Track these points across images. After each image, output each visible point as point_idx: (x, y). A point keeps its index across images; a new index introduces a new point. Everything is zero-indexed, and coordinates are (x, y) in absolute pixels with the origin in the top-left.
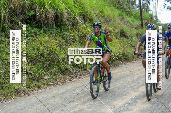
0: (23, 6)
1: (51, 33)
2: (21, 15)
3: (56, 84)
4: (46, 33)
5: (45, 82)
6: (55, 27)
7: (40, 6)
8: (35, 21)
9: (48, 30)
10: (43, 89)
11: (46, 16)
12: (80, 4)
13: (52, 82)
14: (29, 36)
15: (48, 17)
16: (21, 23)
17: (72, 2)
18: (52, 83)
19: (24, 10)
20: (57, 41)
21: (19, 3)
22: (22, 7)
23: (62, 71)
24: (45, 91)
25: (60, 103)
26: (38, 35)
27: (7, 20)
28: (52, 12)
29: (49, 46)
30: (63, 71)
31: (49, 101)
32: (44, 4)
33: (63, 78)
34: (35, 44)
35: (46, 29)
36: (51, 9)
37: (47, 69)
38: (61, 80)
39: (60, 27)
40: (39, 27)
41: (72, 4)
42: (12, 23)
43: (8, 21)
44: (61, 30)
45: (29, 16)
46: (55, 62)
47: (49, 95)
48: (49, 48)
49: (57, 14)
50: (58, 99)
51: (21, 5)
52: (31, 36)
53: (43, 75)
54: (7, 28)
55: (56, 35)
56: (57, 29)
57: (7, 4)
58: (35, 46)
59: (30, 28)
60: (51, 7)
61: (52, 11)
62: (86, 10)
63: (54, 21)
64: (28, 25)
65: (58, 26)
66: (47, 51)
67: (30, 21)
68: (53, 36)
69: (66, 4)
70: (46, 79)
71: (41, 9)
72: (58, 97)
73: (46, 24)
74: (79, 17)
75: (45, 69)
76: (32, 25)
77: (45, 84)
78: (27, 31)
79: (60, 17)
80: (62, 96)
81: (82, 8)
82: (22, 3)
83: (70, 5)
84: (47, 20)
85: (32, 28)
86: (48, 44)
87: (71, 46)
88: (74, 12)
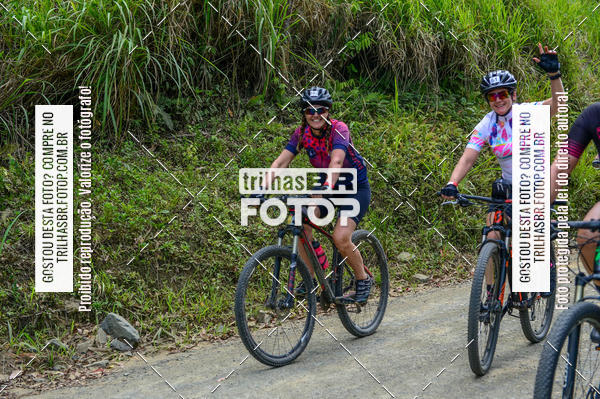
0: (337, 21)
1: (424, 109)
2: (331, 48)
3: (438, 280)
4: (407, 108)
5: (402, 270)
6: (437, 88)
7: (390, 17)
8: (372, 68)
9: (416, 99)
10: (396, 294)
11: (410, 53)
12: (526, 13)
13: (424, 273)
14: (353, 119)
15: (418, 55)
16: (328, 75)
17: (500, 6)
18: (424, 277)
19: (338, 33)
20: (445, 137)
21: (324, 9)
22: (334, 22)
23: (457, 238)
24: (402, 300)
25: (455, 344)
26: (383, 113)
27: (285, 65)
28: (432, 39)
29: (417, 151)
30: (463, 239)
31: (418, 335)
32: (405, 11)
33: (459, 260)
34: (371, 144)
35: (409, 96)
36: (426, 30)
37: (409, 229)
38: (453, 266)
39: (455, 89)
40: (384, 88)
41: (499, 13)
42: (302, 74)
43: (289, 67)
44: (458, 100)
45: (355, 51)
46: (437, 207)
47: (415, 313)
48: (417, 158)
49: (446, 46)
50: (448, 329)
51: (330, 15)
52: (358, 117)
53: (395, 246)
54: (283, 92)
55: (439, 116)
56: (443, 98)
57: (288, 13)
58: (373, 150)
59: (356, 91)
60: (427, 21)
61: (429, 36)
62: (544, 32)
63: (436, 70)
64: (352, 81)
65: (448, 86)
66: (410, 167)
67: (356, 68)
68: (429, 120)
69: (478, 11)
70: (405, 262)
71: (394, 27)
72: (445, 323)
73: (409, 78)
74: (520, 57)
75: (401, 227)
76: (363, 81)
77: (400, 276)
78: (349, 100)
79: (456, 56)
80: (459, 319)
81: (533, 26)
82: (333, 8)
83: (491, 15)
84: (414, 67)
85: (364, 93)
86: (413, 147)
87: (491, 155)
88: (503, 38)
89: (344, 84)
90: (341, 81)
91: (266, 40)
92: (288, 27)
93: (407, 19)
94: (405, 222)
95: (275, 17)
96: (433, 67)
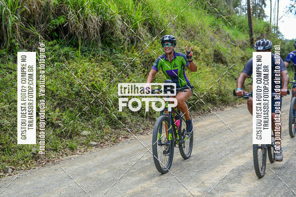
0: (46, 10)
1: (94, 55)
2: (43, 23)
3: (102, 145)
4: (85, 55)
5: (84, 140)
6: (100, 44)
7: (74, 8)
8: (65, 34)
9: (89, 50)
10: (80, 153)
11: (85, 26)
12: (144, 5)
13: (95, 141)
14: (56, 61)
15: (89, 27)
16: (42, 37)
17: (131, 2)
18: (95, 143)
19: (47, 16)
20: (105, 70)
21: (38, 3)
22: (44, 10)
23: (112, 122)
24: (83, 156)
25: (109, 178)
26: (72, 58)
27: (18, 33)
28: (97, 19)
29: (90, 77)
30: (115, 122)
31: (90, 174)
32: (82, 5)
33: (113, 133)
34: (66, 74)
35: (86, 48)
36: (93, 14)
37: (87, 118)
38: (110, 137)
39: (109, 45)
40: (72, 45)
41: (131, 6)
42: (27, 37)
43: (20, 33)
44: (111, 50)
45: (56, 25)
46: (101, 106)
47: (90, 163)
48: (90, 81)
49: (104, 23)
50: (106, 171)
51: (42, 6)
52: (59, 60)
53: (79, 128)
54: (17, 47)
55: (101, 59)
56: (103, 49)
57: (19, 5)
58: (67, 77)
59: (57, 47)
60: (94, 10)
61: (95, 17)
62: (154, 15)
63: (99, 35)
64: (55, 41)
65: (106, 43)
66: (87, 86)
67: (57, 34)
68: (97, 61)
69: (120, 4)
70: (85, 136)
71: (76, 13)
72: (105, 167)
73: (85, 39)
74: (142, 28)
75: (83, 118)
76: (61, 41)
77: (83, 144)
78: (53, 51)
79: (110, 28)
80: (112, 165)
81: (148, 12)
82: (43, 3)
83: (127, 7)
84: (87, 33)
85: (61, 47)
86: (88, 75)
87: (129, 78)
88: (133, 19)
89: (51, 43)
90: (49, 41)
91: (7, 20)
92: (19, 12)
93: (83, 8)
94: (85, 115)
95: (11, 8)
96: (97, 34)
